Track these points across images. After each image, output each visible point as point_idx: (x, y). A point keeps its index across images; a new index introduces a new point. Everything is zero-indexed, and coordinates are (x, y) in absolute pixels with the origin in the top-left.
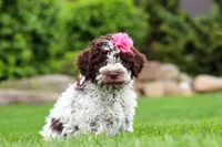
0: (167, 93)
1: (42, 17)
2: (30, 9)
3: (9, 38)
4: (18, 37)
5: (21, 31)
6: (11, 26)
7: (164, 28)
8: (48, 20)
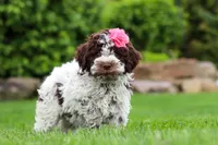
0: (204, 90)
1: (85, 15)
2: (74, 8)
3: (55, 35)
4: (63, 34)
5: (65, 29)
6: (56, 24)
7: (203, 27)
8: (92, 18)
